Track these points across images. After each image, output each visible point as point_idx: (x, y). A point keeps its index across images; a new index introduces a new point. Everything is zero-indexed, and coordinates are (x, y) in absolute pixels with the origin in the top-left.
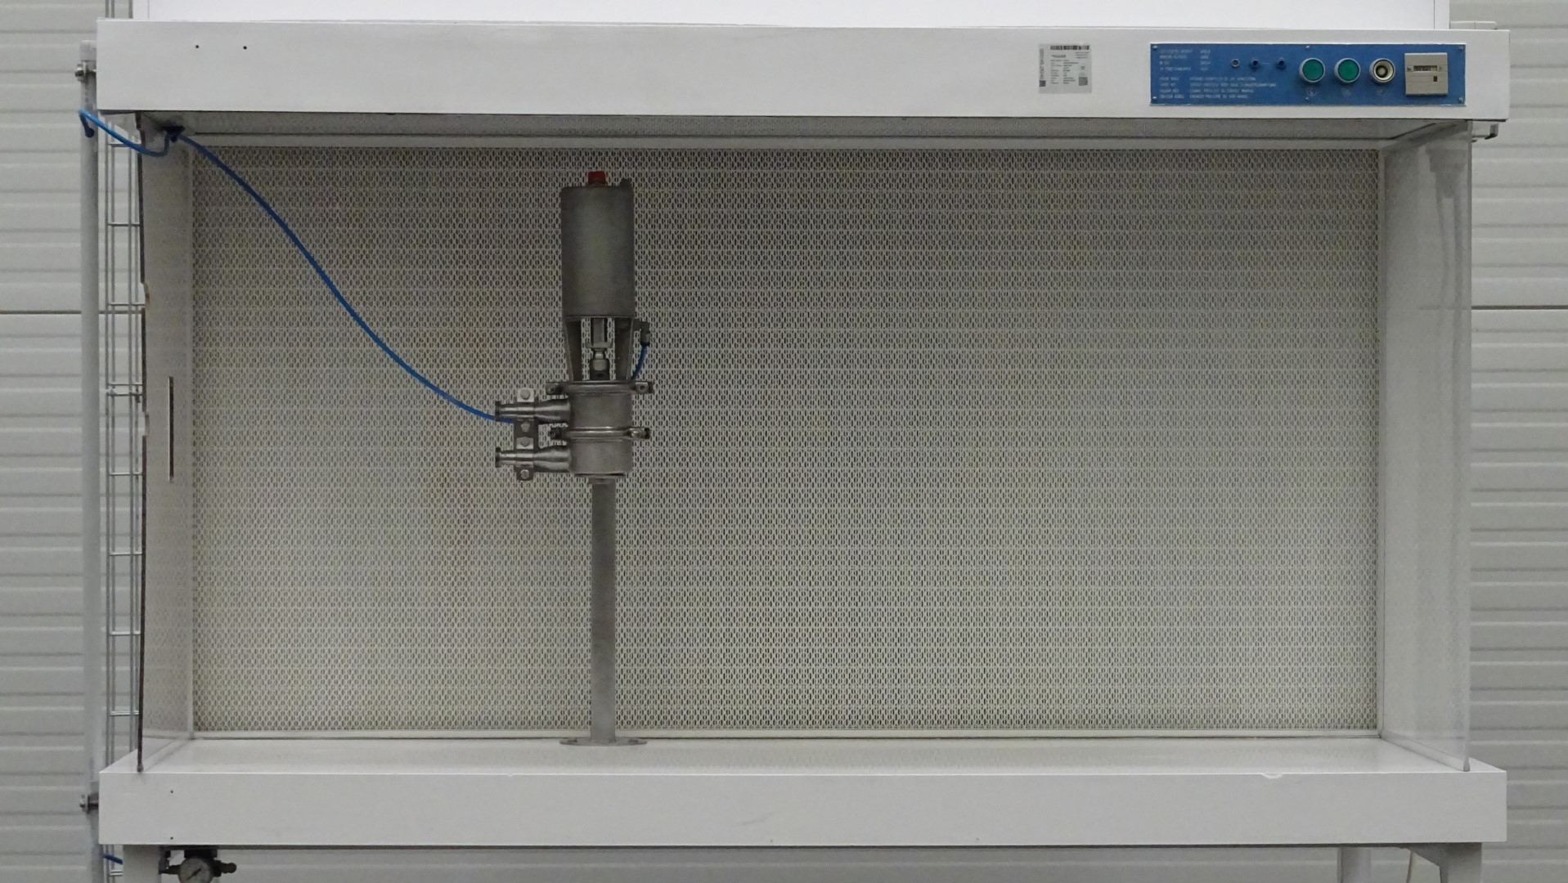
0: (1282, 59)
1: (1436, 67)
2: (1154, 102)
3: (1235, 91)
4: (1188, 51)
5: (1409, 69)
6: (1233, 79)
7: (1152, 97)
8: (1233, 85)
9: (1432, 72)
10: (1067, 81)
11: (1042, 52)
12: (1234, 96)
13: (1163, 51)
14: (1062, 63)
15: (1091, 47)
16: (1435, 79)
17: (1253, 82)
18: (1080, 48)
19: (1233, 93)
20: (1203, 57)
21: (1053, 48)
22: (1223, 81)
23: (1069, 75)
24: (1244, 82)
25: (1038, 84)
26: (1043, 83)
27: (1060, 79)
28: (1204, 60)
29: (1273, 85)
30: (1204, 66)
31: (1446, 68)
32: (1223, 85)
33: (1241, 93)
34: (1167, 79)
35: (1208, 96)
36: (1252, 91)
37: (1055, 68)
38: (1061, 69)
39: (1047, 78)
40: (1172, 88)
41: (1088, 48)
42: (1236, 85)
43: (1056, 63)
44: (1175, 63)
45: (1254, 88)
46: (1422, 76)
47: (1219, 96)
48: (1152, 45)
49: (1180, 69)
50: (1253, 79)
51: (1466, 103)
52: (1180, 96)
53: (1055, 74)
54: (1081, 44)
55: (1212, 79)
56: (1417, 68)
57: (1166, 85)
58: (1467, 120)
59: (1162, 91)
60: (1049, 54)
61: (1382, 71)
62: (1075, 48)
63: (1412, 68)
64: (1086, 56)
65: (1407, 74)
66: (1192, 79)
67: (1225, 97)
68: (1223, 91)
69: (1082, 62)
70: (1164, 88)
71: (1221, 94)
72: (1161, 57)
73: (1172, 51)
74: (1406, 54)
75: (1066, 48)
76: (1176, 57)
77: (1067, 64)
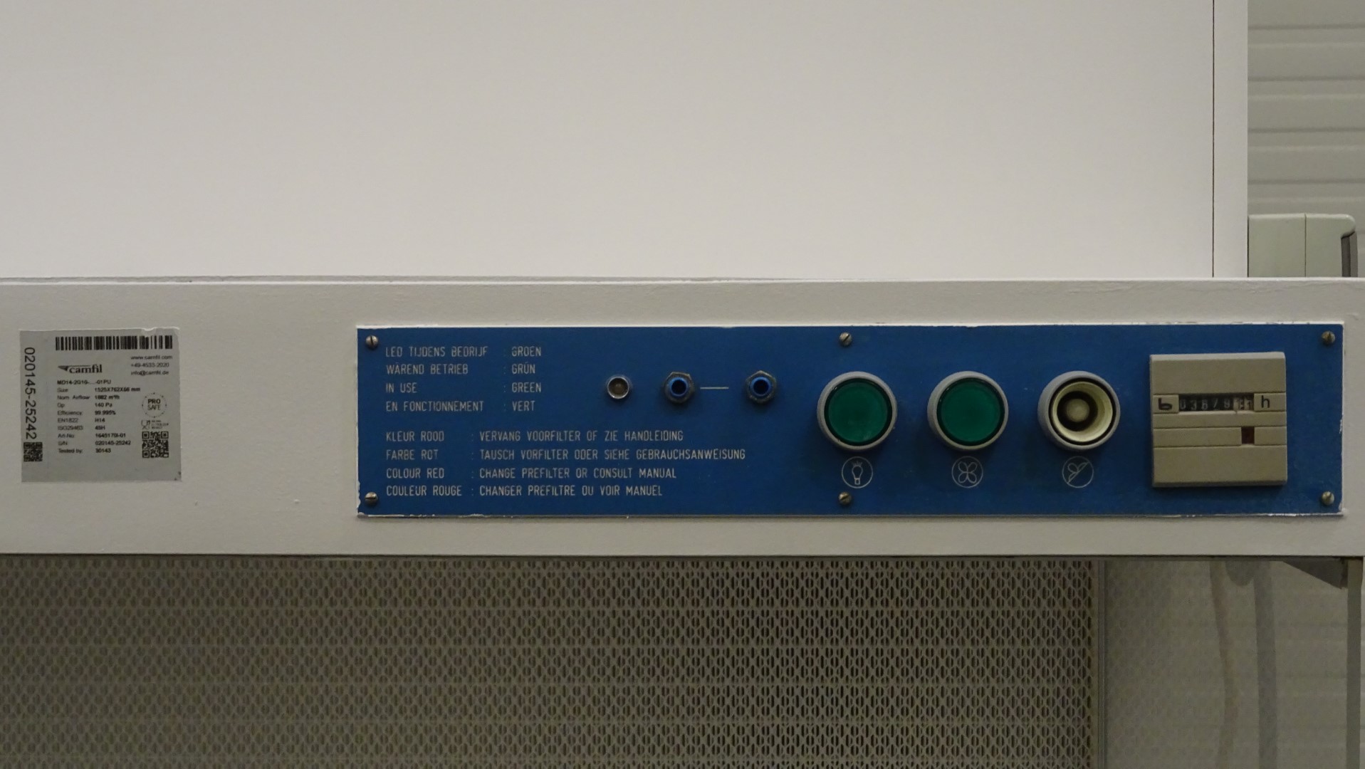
0: (765, 375)
1: (1250, 396)
2: (368, 508)
3: (620, 474)
4: (471, 351)
5: (1164, 407)
6: (612, 436)
7: (362, 492)
8: (610, 455)
9: (1244, 415)
10: (105, 443)
11: (29, 356)
12: (615, 490)
13: (395, 351)
14: (90, 390)
15: (181, 343)
16: (1248, 435)
17: (670, 445)
18: (145, 343)
19: (612, 482)
20: (519, 369)
21: (64, 343)
22: (584, 444)
23: (112, 425)
24: (641, 444)
25: (19, 453)
26: (33, 452)
27: (85, 438)
28: (521, 378)
29: (738, 454)
30: (521, 397)
31: (1280, 400)
32: (582, 454)
33: (637, 481)
34: (410, 436)
35: (537, 490)
36: (670, 473)
37: (70, 405)
38: (89, 407)
39: (47, 434)
40: (424, 465)
41: (168, 342)
42: (624, 454)
43: (74, 390)
44: (430, 387)
45: (679, 465)
46: (1206, 424)
47: (568, 490)
48: (362, 334)
49: (448, 407)
50: (675, 436)
51: (1344, 510)
52: (455, 491)
53: (69, 422)
54: (147, 330)
55: (547, 436)
56: (1189, 402)
57: (407, 455)
58: (1343, 559)
59: (396, 474)
60: (50, 360)
61: (1078, 411)
62: (129, 342)
63: (1174, 400)
64: (164, 369)
65: (1157, 418)
66: (483, 436)
67: (587, 491)
68: (581, 473)
69: (150, 386)
70: (401, 464)
71: (579, 484)
72: (390, 370)
73: (425, 352)
74: (1155, 358)
75: (100, 343)
76: (435, 369)
77: (107, 396)
